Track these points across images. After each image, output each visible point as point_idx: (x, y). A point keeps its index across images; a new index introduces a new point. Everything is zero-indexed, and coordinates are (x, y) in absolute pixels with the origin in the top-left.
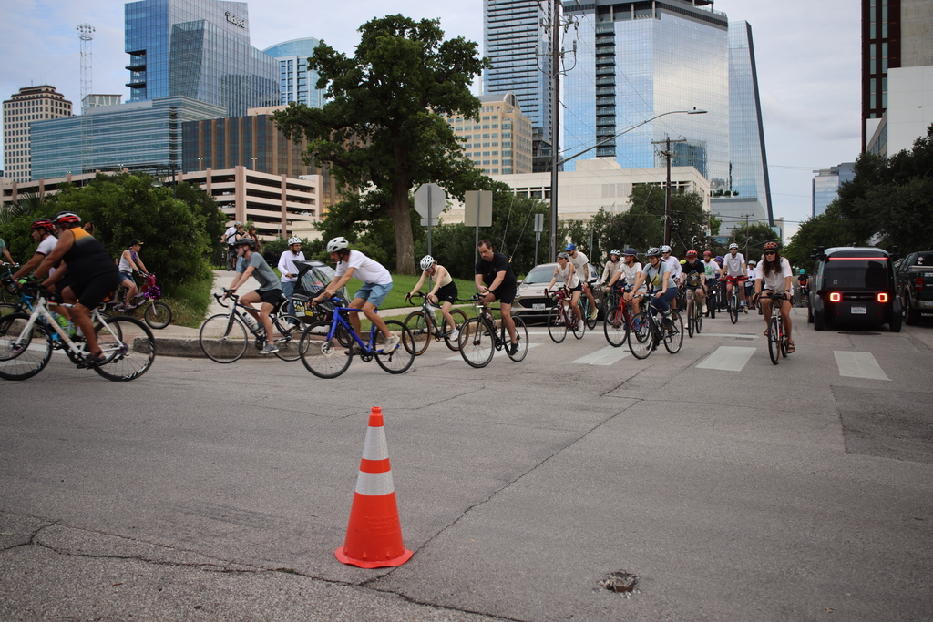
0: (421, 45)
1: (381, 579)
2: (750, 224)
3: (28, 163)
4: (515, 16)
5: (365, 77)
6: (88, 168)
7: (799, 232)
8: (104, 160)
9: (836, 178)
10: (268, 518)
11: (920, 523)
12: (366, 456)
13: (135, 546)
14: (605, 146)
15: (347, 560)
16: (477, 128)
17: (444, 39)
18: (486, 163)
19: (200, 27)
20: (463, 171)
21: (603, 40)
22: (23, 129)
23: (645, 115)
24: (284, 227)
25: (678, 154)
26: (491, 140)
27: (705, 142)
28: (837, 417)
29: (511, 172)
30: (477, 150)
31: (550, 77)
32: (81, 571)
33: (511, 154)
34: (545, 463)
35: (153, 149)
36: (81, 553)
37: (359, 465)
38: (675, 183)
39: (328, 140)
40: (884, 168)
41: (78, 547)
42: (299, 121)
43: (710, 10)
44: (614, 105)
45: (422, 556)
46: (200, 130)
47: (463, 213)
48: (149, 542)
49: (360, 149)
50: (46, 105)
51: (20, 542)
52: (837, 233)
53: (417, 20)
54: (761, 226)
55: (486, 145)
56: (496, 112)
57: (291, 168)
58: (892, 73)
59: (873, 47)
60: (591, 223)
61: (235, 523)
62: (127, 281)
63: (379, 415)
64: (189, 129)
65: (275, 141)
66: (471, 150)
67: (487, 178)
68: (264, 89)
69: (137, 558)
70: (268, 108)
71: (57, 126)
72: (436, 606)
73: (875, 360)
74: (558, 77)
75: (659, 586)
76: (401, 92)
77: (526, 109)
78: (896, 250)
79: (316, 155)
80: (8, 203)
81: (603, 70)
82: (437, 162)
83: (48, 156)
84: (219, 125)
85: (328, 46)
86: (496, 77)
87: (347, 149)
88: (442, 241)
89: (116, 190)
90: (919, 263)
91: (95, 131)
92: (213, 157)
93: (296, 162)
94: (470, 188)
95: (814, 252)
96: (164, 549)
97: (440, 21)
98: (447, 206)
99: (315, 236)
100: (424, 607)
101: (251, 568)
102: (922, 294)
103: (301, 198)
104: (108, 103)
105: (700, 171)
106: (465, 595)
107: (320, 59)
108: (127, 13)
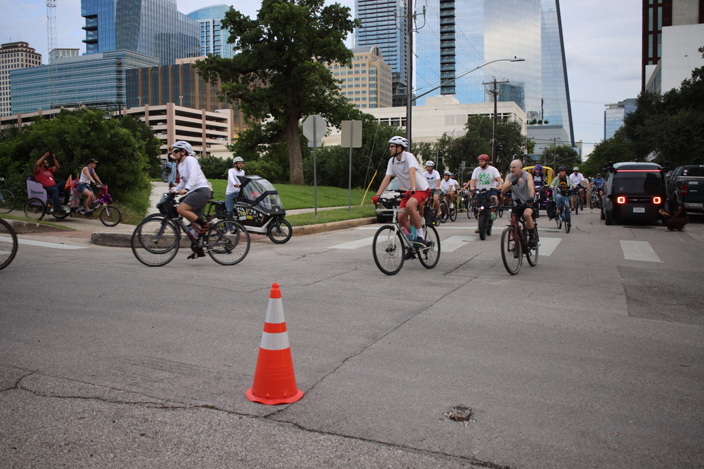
0: (307, 9)
1: (280, 413)
2: (557, 145)
3: (9, 101)
5: (264, 34)
6: (54, 105)
7: (594, 151)
8: (66, 99)
9: (622, 110)
10: (195, 368)
11: (684, 369)
12: (268, 321)
13: (95, 389)
14: (448, 86)
15: (254, 398)
16: (350, 73)
17: (325, 5)
18: (357, 99)
20: (340, 106)
21: (446, 5)
22: (6, 75)
23: (478, 62)
24: (204, 149)
25: (503, 92)
26: (360, 82)
27: (523, 83)
28: (622, 290)
29: (376, 106)
30: (350, 90)
31: (405, 34)
32: (54, 408)
33: (376, 92)
34: (403, 325)
35: (104, 90)
36: (54, 395)
37: (263, 328)
38: (500, 114)
40: (658, 102)
41: (52, 390)
42: (215, 68)
44: (454, 55)
45: (311, 395)
46: (140, 75)
47: (340, 138)
48: (105, 386)
49: (262, 90)
50: (22, 57)
51: (8, 387)
52: (622, 152)
54: (565, 147)
55: (357, 86)
56: (364, 61)
57: (209, 104)
58: (665, 30)
59: (651, 11)
60: (437, 145)
61: (170, 372)
62: (86, 190)
63: (278, 289)
64: (131, 75)
65: (197, 84)
66: (346, 90)
67: (358, 111)
68: (189, 43)
69: (96, 398)
70: (191, 58)
71: (30, 73)
72: (322, 433)
73: (651, 247)
74: (411, 36)
75: (489, 417)
76: (292, 46)
77: (387, 58)
78: (667, 164)
79: (228, 94)
81: (445, 29)
82: (320, 99)
83: (24, 96)
84: (154, 72)
85: (236, 11)
86: (364, 34)
87: (252, 89)
88: (323, 159)
89: (77, 122)
90: (685, 174)
91: (59, 77)
92: (150, 96)
93: (213, 99)
94: (345, 118)
95: (606, 166)
96: (116, 392)
98: (327, 132)
99: (226, 156)
100: (312, 433)
101: (182, 405)
102: (687, 197)
103: (217, 127)
104: (68, 55)
105: (519, 105)
106: (343, 424)
107: (231, 21)
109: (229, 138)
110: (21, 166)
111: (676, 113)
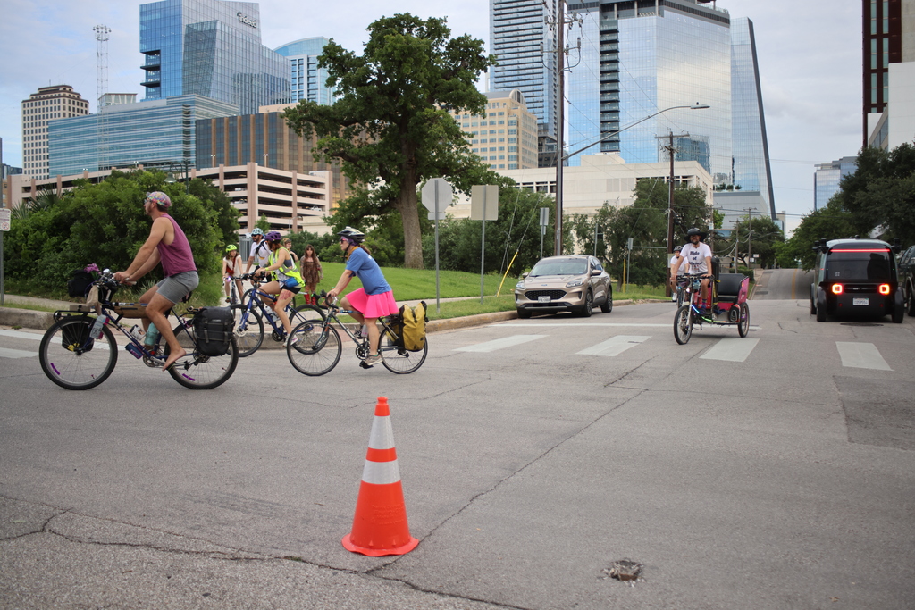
0: (429, 43)
1: (387, 567)
2: (752, 218)
3: (46, 160)
4: (521, 15)
5: (373, 74)
6: (104, 165)
7: (801, 226)
8: (119, 157)
9: (838, 172)
10: (277, 506)
12: (372, 446)
13: (145, 533)
14: (610, 142)
15: (353, 548)
16: (483, 124)
17: (451, 37)
18: (493, 158)
19: (213, 28)
20: (469, 166)
21: (607, 37)
22: (42, 127)
23: (648, 110)
24: (295, 222)
25: (681, 149)
26: (497, 136)
28: (840, 407)
29: (518, 167)
30: (484, 146)
31: (555, 74)
32: (92, 558)
33: (517, 149)
34: (551, 453)
35: (168, 146)
36: (91, 541)
37: (366, 455)
38: (679, 177)
39: (337, 137)
40: (885, 161)
41: (90, 535)
42: (309, 118)
43: (712, 8)
44: (618, 101)
45: (428, 544)
46: (213, 127)
47: (470, 208)
48: (159, 530)
49: (369, 146)
50: (64, 104)
51: (33, 529)
52: (838, 226)
53: (424, 18)
54: (763, 220)
55: (493, 141)
56: (502, 109)
57: (301, 164)
58: (893, 67)
59: (874, 43)
60: (595, 217)
61: (244, 511)
63: (385, 404)
64: (202, 126)
65: (286, 138)
66: (478, 146)
67: (493, 173)
68: (276, 87)
69: (147, 545)
70: (279, 105)
71: (74, 124)
72: (441, 594)
73: (877, 351)
74: (562, 76)
75: (663, 575)
76: (409, 89)
77: (531, 105)
78: (898, 242)
79: (326, 151)
80: (27, 200)
81: (607, 68)
82: (445, 158)
83: (65, 153)
84: (231, 123)
85: (337, 44)
86: (501, 74)
87: (356, 145)
89: (131, 186)
91: (111, 129)
92: (226, 154)
93: (306, 158)
94: (475, 181)
95: (817, 245)
96: (173, 537)
97: (447, 19)
98: (454, 201)
99: (325, 231)
100: (429, 595)
101: (259, 556)
103: (311, 194)
104: (123, 102)
105: (703, 165)
106: (470, 583)
107: (330, 57)
108: (142, 13)
109: (327, 208)
110: (59, 243)
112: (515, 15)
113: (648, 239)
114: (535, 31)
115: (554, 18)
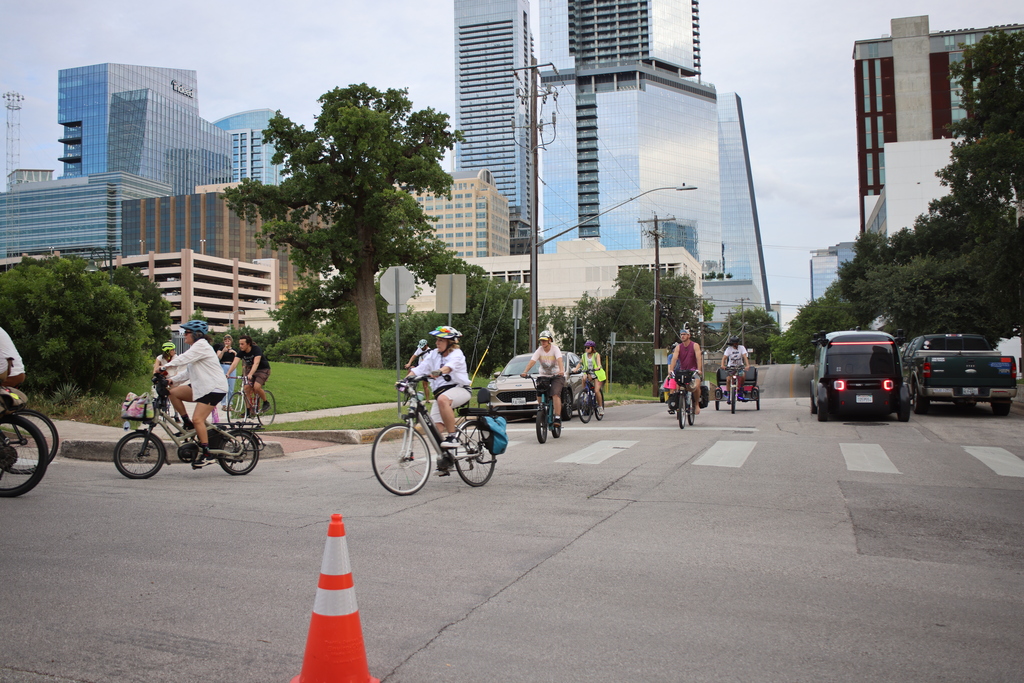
0: (388, 116)
2: (745, 309)
4: (491, 87)
5: (325, 151)
6: (13, 251)
7: (797, 317)
8: (32, 242)
9: (835, 259)
10: (213, 645)
11: (942, 630)
12: (325, 571)
14: (588, 226)
16: (449, 207)
17: (412, 111)
18: (460, 245)
19: (143, 97)
20: (434, 254)
21: (585, 113)
23: (631, 192)
24: (236, 316)
25: (667, 234)
26: (464, 221)
28: (846, 515)
29: (487, 254)
30: (449, 231)
31: (528, 152)
33: (487, 235)
34: (529, 574)
35: (88, 231)
37: (318, 582)
38: (664, 265)
39: (285, 221)
40: (884, 247)
42: (253, 199)
43: (697, 82)
44: (597, 182)
46: (142, 209)
47: (434, 300)
48: (72, 677)
49: (321, 230)
52: (837, 317)
53: (384, 90)
54: (757, 311)
55: (459, 225)
56: (469, 190)
57: (244, 251)
58: (888, 147)
59: (868, 121)
60: (574, 309)
61: (174, 652)
63: (339, 523)
64: (129, 208)
65: (226, 222)
66: (443, 231)
67: (460, 261)
68: (215, 164)
70: (218, 185)
73: (884, 452)
74: (536, 154)
76: (365, 167)
77: (501, 186)
78: (901, 333)
79: (272, 236)
81: (584, 145)
82: (406, 244)
84: (163, 204)
85: (285, 117)
86: (469, 152)
87: (306, 229)
89: (44, 275)
90: (925, 347)
91: (22, 210)
92: (157, 239)
93: (249, 244)
94: (440, 270)
95: (815, 337)
97: (408, 91)
98: (416, 292)
99: (270, 326)
102: (930, 381)
103: (255, 284)
104: (37, 179)
105: (690, 252)
107: (277, 132)
108: (61, 80)
109: (273, 301)
111: (909, 261)
112: (483, 88)
113: (632, 333)
114: (506, 105)
115: (527, 91)
